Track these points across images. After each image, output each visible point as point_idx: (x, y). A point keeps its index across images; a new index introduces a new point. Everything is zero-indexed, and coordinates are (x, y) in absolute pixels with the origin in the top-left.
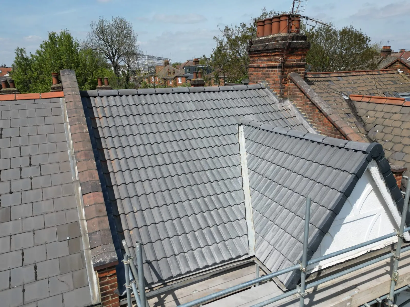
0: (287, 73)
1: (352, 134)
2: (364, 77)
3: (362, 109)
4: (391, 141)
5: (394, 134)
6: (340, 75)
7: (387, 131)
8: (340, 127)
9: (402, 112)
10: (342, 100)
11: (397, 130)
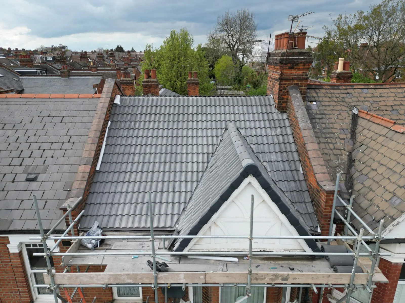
0: (286, 86)
1: (313, 151)
2: (399, 90)
3: (361, 126)
4: (364, 163)
5: (370, 156)
6: (367, 87)
7: (366, 152)
8: (306, 142)
9: (386, 136)
10: (349, 114)
11: (374, 153)
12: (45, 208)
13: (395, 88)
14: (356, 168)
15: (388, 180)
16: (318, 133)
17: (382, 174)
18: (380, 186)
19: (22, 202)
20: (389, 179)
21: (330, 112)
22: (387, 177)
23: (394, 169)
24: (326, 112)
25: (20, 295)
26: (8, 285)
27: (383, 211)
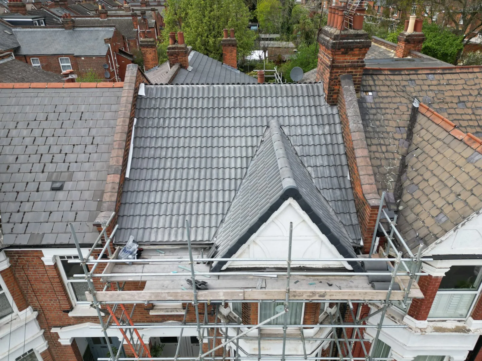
0: (337, 74)
1: (362, 159)
2: (471, 76)
3: (420, 124)
4: (416, 171)
5: (424, 163)
6: (433, 72)
7: (421, 158)
8: (355, 147)
9: (444, 141)
10: (408, 108)
11: (429, 160)
12: (76, 220)
13: (466, 73)
14: (407, 175)
15: (438, 194)
16: (371, 132)
17: (433, 186)
18: (429, 199)
19: (50, 214)
20: (439, 192)
21: (387, 106)
22: (437, 190)
23: (445, 182)
24: (382, 105)
25: (59, 302)
26: (46, 293)
27: (428, 227)
